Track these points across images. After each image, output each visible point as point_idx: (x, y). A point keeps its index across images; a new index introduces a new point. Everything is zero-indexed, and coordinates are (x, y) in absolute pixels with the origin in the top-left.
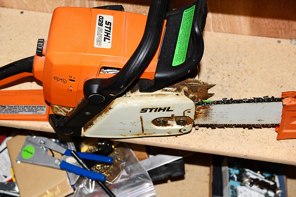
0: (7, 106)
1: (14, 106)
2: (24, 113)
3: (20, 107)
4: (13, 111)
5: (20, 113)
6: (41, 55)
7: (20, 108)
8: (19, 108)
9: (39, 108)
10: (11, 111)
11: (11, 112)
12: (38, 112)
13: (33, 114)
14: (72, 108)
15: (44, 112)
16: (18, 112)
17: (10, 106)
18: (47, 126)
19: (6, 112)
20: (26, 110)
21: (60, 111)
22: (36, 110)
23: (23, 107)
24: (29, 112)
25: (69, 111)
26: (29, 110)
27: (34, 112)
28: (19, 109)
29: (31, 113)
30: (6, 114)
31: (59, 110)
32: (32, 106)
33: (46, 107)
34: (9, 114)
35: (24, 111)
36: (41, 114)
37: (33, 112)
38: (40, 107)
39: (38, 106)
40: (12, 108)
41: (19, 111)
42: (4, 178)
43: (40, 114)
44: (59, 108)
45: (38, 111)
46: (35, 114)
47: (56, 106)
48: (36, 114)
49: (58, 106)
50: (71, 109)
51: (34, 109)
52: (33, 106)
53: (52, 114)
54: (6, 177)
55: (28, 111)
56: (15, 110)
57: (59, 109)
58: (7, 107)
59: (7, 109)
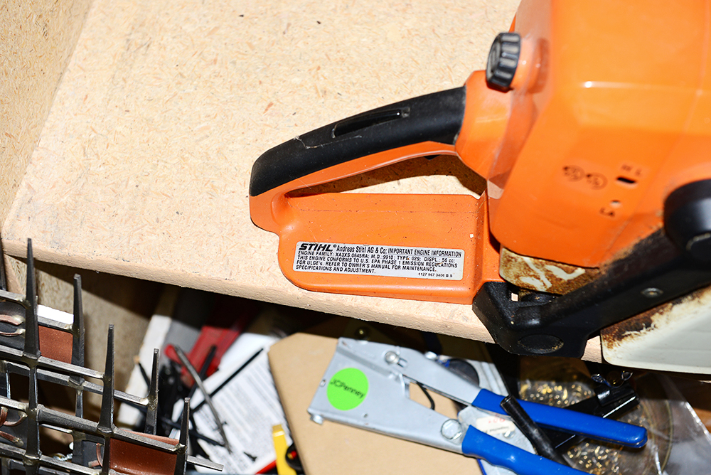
0: (332, 245)
1: (355, 246)
2: (391, 272)
3: (377, 251)
4: (354, 265)
5: (379, 272)
6: (505, 88)
7: (376, 255)
8: (374, 253)
9: (439, 259)
10: (348, 263)
11: (348, 267)
12: (439, 270)
13: (421, 277)
14: (583, 267)
15: (457, 273)
16: (370, 268)
17: (342, 245)
18: (466, 319)
19: (333, 267)
20: (397, 264)
21: (531, 276)
22: (432, 265)
23: (387, 251)
24: (405, 270)
25: (566, 277)
26: (407, 263)
27: (424, 272)
28: (373, 256)
29: (414, 274)
30: (332, 272)
31: (532, 273)
32: (414, 248)
33: (463, 255)
34: (343, 272)
35: (391, 266)
36: (449, 278)
37: (421, 272)
38: (443, 253)
39: (436, 250)
40: (351, 253)
41: (372, 266)
42: (248, 460)
43: (445, 278)
44: (533, 267)
45: (436, 268)
46: (427, 277)
47: (527, 259)
48: (430, 277)
49: (534, 258)
50: (580, 271)
51: (422, 260)
52: (419, 249)
53: (494, 283)
54: (254, 459)
55: (404, 268)
56: (360, 262)
57: (530, 269)
58: (335, 250)
59: (334, 256)
